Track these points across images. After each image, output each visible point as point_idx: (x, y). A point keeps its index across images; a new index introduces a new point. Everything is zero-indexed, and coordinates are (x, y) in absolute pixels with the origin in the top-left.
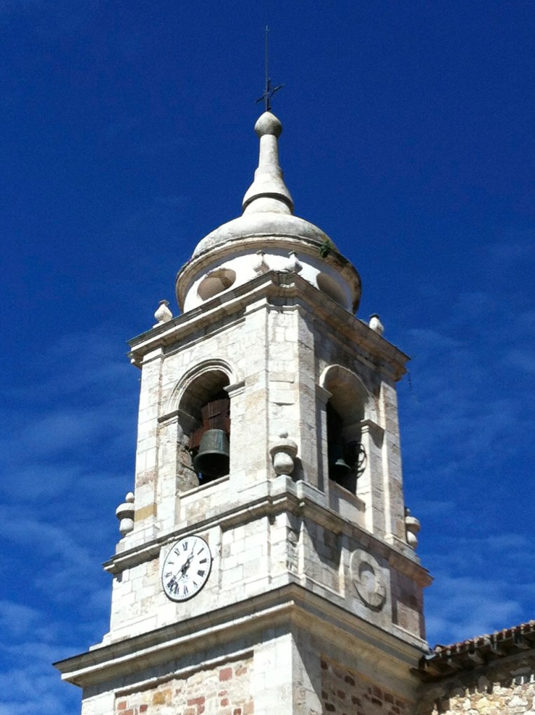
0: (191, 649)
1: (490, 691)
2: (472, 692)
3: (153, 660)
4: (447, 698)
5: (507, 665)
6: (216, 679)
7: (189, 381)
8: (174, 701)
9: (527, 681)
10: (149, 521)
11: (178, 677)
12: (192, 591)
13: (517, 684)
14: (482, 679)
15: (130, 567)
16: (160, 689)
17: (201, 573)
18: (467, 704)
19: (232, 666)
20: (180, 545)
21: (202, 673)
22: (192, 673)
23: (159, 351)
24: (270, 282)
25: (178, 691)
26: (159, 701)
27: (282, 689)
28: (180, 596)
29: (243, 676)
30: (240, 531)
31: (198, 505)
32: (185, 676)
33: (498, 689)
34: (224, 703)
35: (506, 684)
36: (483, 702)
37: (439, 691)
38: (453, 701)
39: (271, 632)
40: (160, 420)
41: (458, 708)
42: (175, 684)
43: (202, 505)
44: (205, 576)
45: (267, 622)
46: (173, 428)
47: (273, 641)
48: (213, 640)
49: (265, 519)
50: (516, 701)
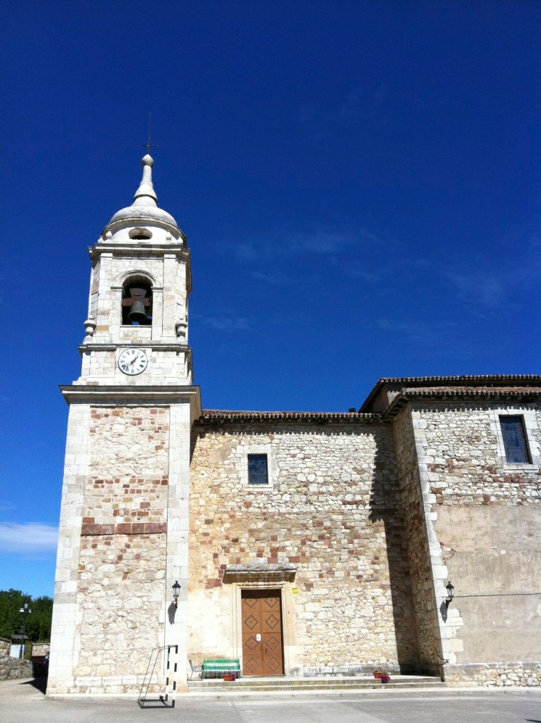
0: (137, 397)
1: (223, 434)
2: (216, 433)
3: (115, 397)
4: (205, 433)
5: (232, 427)
6: (149, 412)
7: (129, 276)
8: (124, 416)
9: (240, 434)
10: (105, 333)
11: (127, 407)
12: (136, 372)
13: (236, 434)
14: (220, 429)
15: (96, 351)
16: (116, 409)
17: (141, 366)
18: (213, 437)
19: (158, 409)
20: (130, 350)
21: (141, 408)
22: (135, 407)
23: (111, 255)
24: (180, 249)
25: (127, 413)
26: (116, 414)
27: (184, 424)
28: (130, 372)
29: (162, 414)
30: (161, 354)
31: (130, 333)
32: (131, 407)
33: (226, 434)
34: (153, 423)
35: (231, 433)
36: (220, 438)
37: (202, 430)
38: (207, 435)
39: (180, 400)
40: (112, 288)
41: (209, 438)
42: (125, 410)
43: (133, 334)
44: (143, 368)
45: (179, 396)
46: (119, 294)
47: (181, 404)
48: (150, 397)
49: (175, 353)
50: (234, 440)
